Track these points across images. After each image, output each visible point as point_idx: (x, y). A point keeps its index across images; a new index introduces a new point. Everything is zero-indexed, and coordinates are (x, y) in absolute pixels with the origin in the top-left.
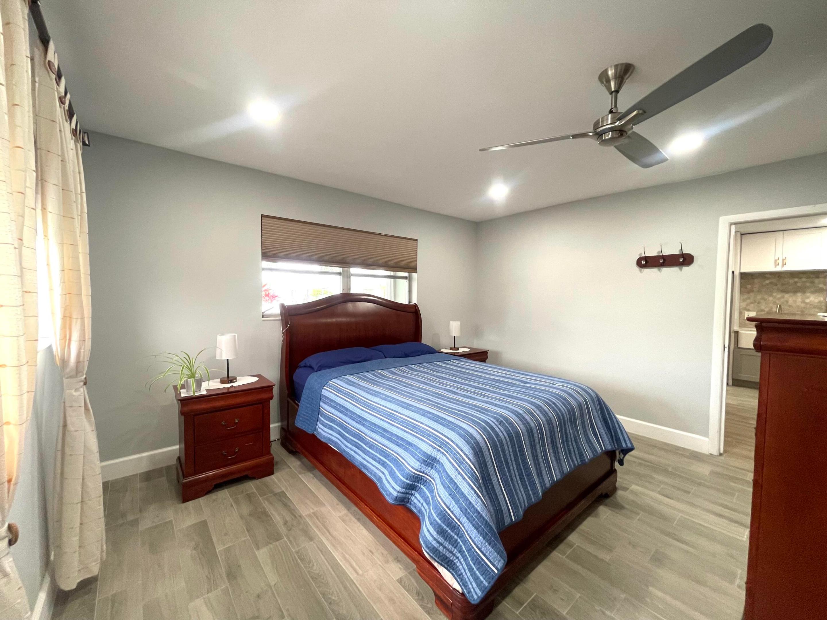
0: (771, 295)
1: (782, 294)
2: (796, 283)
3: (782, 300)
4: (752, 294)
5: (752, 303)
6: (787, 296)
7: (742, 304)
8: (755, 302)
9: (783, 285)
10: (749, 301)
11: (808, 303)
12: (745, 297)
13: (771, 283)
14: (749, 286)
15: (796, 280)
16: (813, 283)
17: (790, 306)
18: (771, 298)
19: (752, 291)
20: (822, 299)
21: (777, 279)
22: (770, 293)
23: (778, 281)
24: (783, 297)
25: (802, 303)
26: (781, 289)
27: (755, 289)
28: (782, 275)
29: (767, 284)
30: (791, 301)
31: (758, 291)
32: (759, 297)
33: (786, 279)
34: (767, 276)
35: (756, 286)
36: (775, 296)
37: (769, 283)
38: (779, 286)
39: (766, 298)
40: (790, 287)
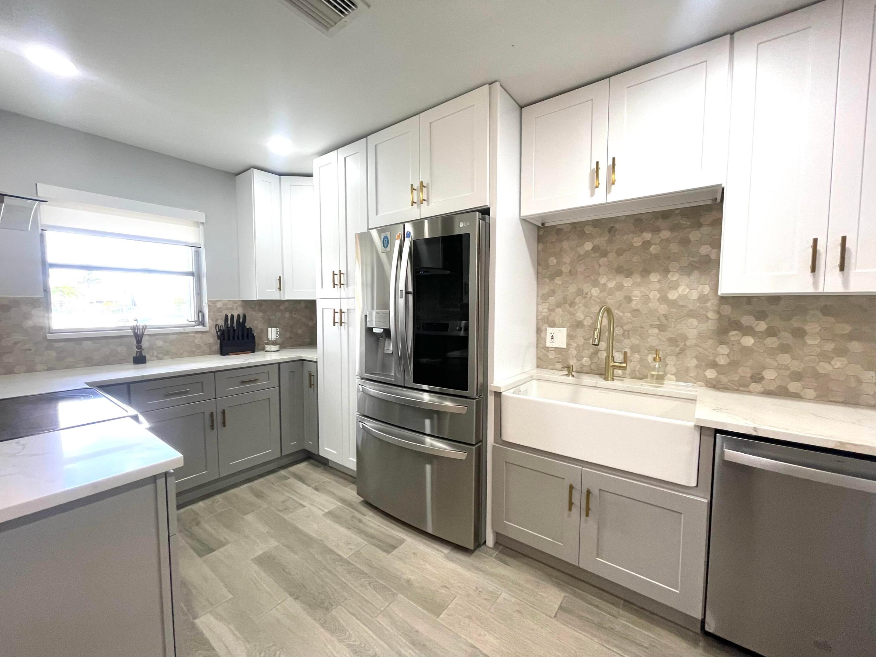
0: (596, 284)
1: (620, 278)
2: (647, 244)
3: (619, 296)
4: (558, 281)
5: (559, 305)
6: (627, 283)
7: (540, 308)
8: (565, 303)
9: (619, 253)
10: (552, 300)
11: (672, 304)
12: (546, 289)
13: (595, 249)
14: (553, 261)
15: (647, 236)
16: (685, 242)
17: (636, 312)
18: (595, 291)
19: (559, 273)
20: (707, 289)
21: (606, 238)
22: (592, 277)
23: (610, 241)
24: (620, 287)
25: (661, 304)
26: (616, 266)
27: (565, 269)
28: (618, 226)
29: (587, 252)
30: (637, 297)
31: (570, 273)
32: (573, 289)
33: (625, 237)
34: (587, 232)
35: (567, 259)
36: (605, 285)
37: (592, 249)
38: (612, 256)
39: (586, 290)
40: (635, 259)
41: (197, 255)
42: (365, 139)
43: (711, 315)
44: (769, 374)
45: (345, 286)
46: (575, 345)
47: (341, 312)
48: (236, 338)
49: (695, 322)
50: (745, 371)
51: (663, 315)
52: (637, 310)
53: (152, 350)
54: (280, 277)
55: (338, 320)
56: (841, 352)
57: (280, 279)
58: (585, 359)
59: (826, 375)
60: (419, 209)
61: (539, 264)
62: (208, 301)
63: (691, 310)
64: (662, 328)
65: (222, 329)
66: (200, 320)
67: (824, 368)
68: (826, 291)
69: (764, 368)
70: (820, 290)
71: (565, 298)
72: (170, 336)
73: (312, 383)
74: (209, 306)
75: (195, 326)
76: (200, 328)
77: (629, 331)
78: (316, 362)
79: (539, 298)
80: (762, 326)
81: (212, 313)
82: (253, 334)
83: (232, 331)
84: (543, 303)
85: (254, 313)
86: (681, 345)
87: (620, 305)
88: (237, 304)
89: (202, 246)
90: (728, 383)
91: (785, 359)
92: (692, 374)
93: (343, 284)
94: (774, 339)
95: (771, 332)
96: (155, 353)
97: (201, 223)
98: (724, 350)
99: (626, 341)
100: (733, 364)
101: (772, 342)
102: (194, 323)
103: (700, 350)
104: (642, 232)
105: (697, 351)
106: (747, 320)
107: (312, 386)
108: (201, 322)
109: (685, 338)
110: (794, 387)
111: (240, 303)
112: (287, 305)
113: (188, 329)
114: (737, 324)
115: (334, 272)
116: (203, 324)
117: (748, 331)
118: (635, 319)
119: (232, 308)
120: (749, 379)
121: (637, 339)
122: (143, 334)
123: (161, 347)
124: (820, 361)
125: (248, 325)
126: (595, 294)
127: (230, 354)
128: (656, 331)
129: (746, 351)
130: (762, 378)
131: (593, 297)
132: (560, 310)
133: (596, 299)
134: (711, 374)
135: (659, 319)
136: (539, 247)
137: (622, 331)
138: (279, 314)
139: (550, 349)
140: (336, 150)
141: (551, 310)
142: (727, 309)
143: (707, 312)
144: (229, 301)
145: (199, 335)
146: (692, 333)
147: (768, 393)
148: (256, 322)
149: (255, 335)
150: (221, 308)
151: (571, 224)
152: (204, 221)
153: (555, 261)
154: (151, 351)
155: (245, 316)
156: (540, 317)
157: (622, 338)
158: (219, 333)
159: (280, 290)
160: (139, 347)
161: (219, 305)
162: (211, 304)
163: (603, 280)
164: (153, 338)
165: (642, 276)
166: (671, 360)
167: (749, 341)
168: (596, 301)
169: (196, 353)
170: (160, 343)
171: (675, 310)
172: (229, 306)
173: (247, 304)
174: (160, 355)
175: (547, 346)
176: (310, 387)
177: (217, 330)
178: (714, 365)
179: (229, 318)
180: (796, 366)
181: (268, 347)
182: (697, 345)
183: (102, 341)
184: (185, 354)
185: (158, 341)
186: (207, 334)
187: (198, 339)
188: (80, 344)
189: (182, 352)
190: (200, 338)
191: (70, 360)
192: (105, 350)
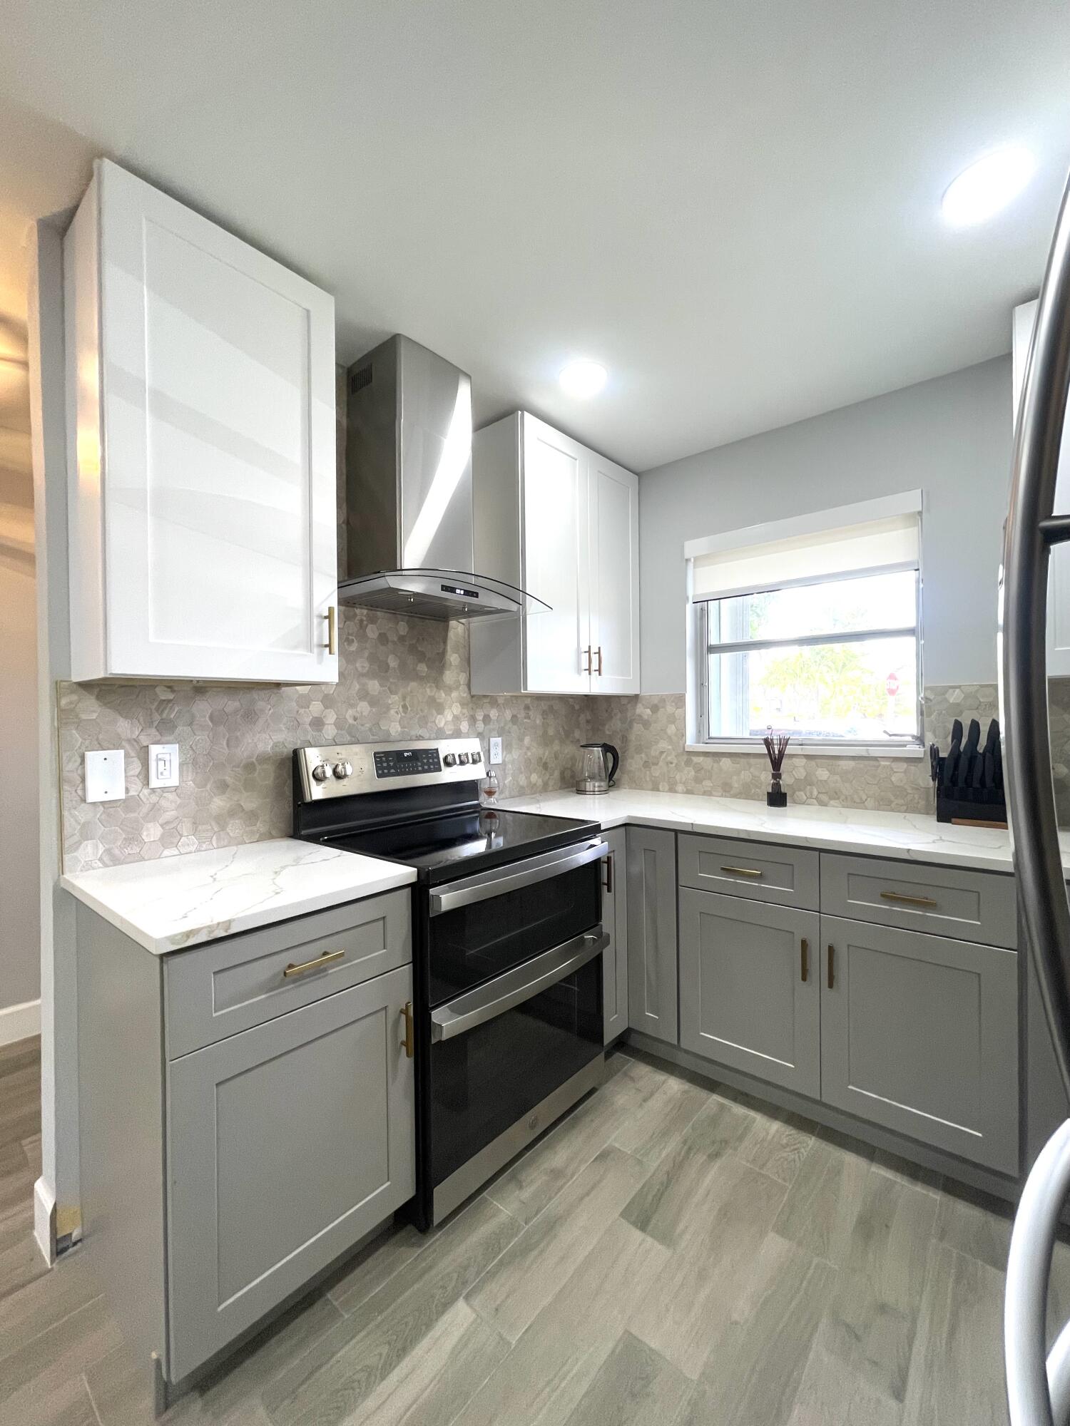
48: (975, 784)
53: (810, 785)
65: (940, 756)
72: (842, 763)
74: (926, 700)
75: (905, 746)
76: (914, 751)
81: (934, 716)
83: (963, 763)
96: (815, 793)
97: (914, 514)
113: (875, 752)
122: (787, 753)
123: (825, 781)
127: (953, 820)
144: (982, 686)
145: (907, 767)
150: (958, 704)
152: (919, 509)
154: (809, 787)
160: (777, 776)
161: (955, 696)
164: (813, 763)
169: (893, 805)
170: (823, 774)
172: (982, 700)
174: (824, 798)
177: (932, 758)
183: (742, 760)
184: (870, 802)
185: (820, 769)
186: (920, 765)
187: (899, 775)
188: (718, 762)
189: (864, 797)
190: (905, 772)
191: (707, 783)
192: (745, 776)
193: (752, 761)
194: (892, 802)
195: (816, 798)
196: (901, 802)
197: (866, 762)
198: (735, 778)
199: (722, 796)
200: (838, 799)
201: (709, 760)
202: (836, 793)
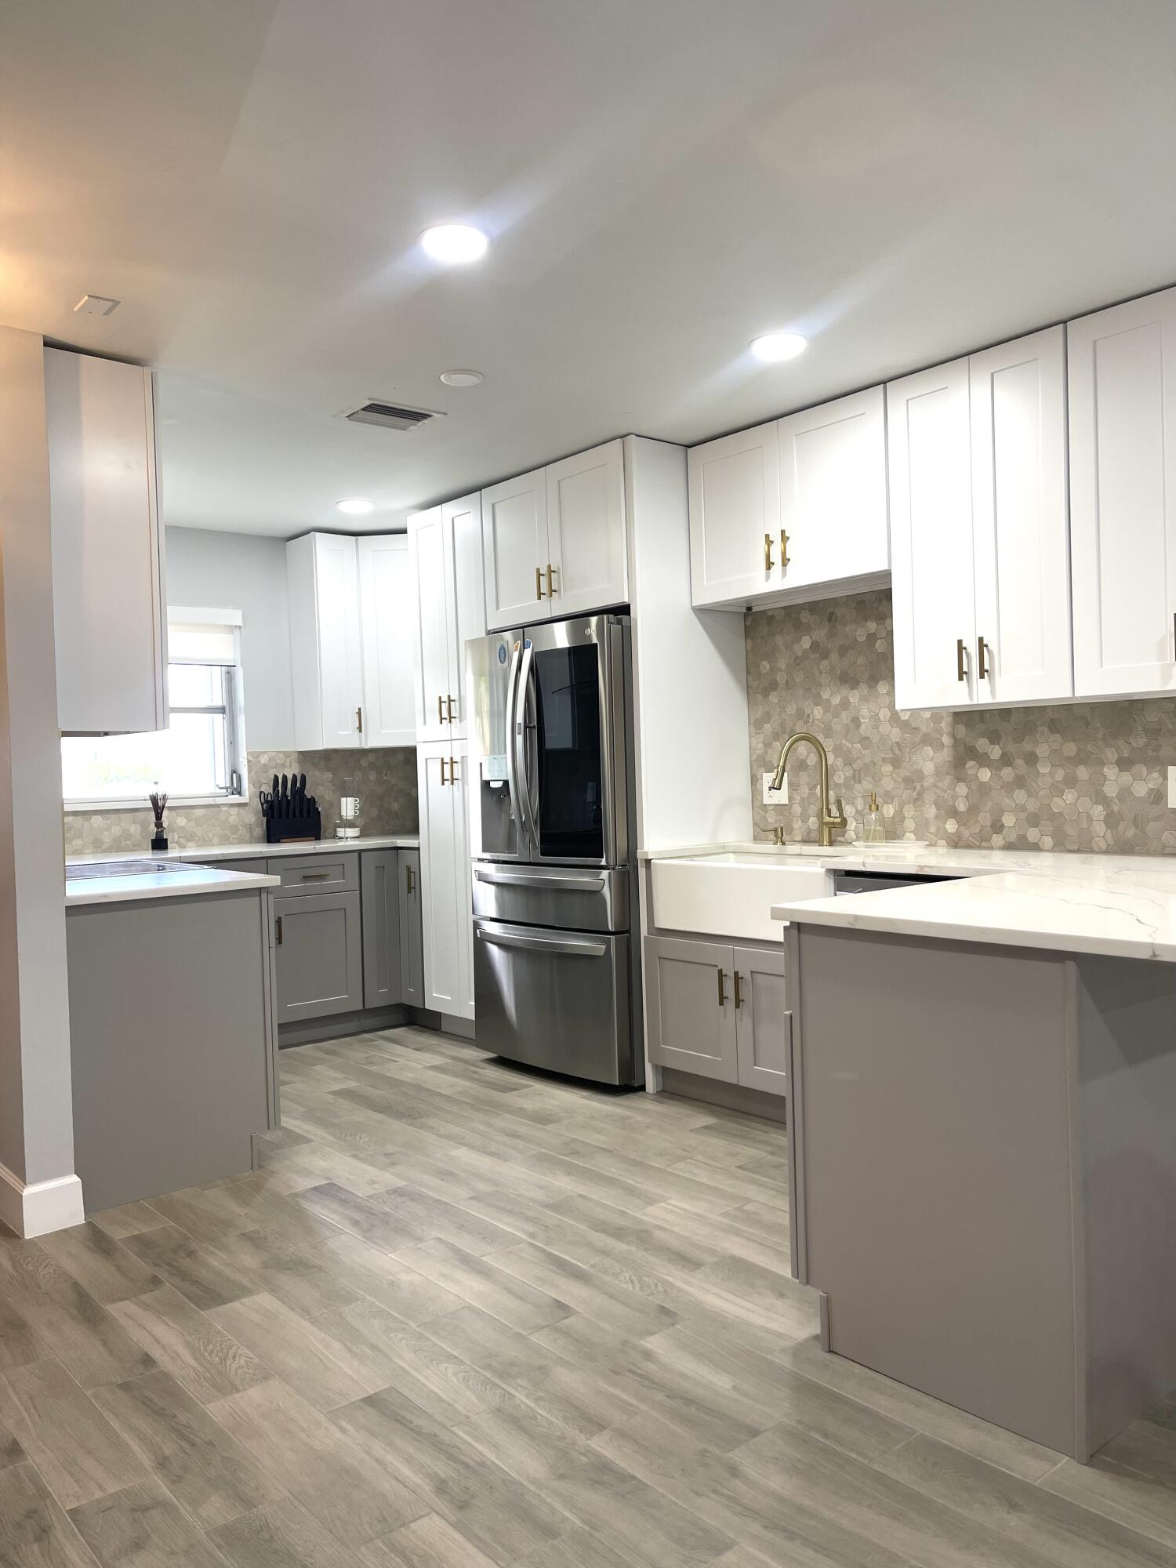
0: (818, 700)
1: (845, 690)
2: (871, 639)
3: (845, 717)
4: (773, 698)
5: (776, 736)
6: (854, 697)
7: (754, 742)
8: (784, 732)
9: (843, 651)
10: (768, 728)
13: (815, 646)
14: (765, 665)
15: (872, 626)
17: (865, 741)
18: (818, 712)
19: (774, 686)
21: (826, 630)
22: (814, 691)
23: (831, 635)
24: (845, 704)
25: (892, 727)
26: (839, 672)
27: (781, 678)
28: (840, 612)
29: (805, 652)
30: (865, 718)
31: (787, 686)
32: (791, 710)
33: (847, 629)
34: (803, 621)
35: (782, 664)
36: (828, 701)
37: (811, 647)
38: (834, 656)
39: (807, 711)
40: (861, 660)
41: (230, 677)
42: (479, 492)
43: (946, 740)
44: (1009, 820)
45: (457, 720)
46: (799, 797)
47: (452, 762)
48: (291, 816)
49: (929, 751)
50: (984, 818)
51: (896, 743)
52: (867, 738)
53: (174, 831)
54: (360, 709)
55: (447, 776)
56: (1071, 782)
57: (359, 713)
58: (811, 819)
59: (1061, 814)
60: (549, 604)
61: (748, 672)
62: (248, 753)
63: (925, 735)
64: (896, 762)
65: (269, 799)
66: (235, 786)
67: (1057, 805)
68: (980, 702)
69: (1002, 812)
70: (975, 702)
71: (783, 725)
72: (196, 811)
73: (412, 885)
74: (249, 761)
75: (228, 795)
76: (235, 799)
77: (859, 771)
78: (418, 849)
79: (752, 726)
80: (996, 752)
81: (253, 773)
82: (317, 809)
83: (284, 802)
84: (756, 734)
85: (317, 772)
86: (918, 786)
87: (848, 732)
88: (292, 757)
89: (238, 665)
90: (970, 838)
91: (1020, 796)
92: (933, 829)
93: (454, 718)
94: (1010, 768)
95: (1006, 760)
96: (176, 837)
97: (236, 626)
98: (962, 789)
99: (858, 786)
100: (973, 810)
101: (1007, 773)
102: (225, 790)
103: (938, 791)
104: (866, 621)
105: (936, 794)
106: (982, 744)
107: (413, 890)
108: (236, 789)
109: (920, 775)
110: (1032, 834)
111: (296, 755)
112: (371, 757)
113: (219, 800)
114: (972, 751)
115: (440, 698)
116: (239, 793)
117: (983, 760)
118: (866, 751)
119: (283, 765)
120: (989, 829)
121: (869, 782)
122: (163, 806)
124: (1054, 796)
125: (308, 793)
126: (818, 717)
127: (282, 840)
128: (888, 768)
129: (984, 789)
130: (1002, 826)
131: (816, 721)
132: (778, 743)
133: (820, 724)
134: (951, 826)
135: (892, 749)
136: (748, 645)
137: (851, 771)
138: (359, 775)
139: (769, 808)
140: (440, 506)
141: (767, 745)
142: (962, 730)
143: (942, 736)
144: (278, 752)
145: (235, 810)
146: (929, 768)
147: (1009, 847)
148: (321, 787)
149: (320, 810)
151: (784, 608)
152: (240, 623)
153: (768, 667)
155: (303, 778)
156: (754, 758)
157: (852, 782)
158: (265, 806)
159: (361, 731)
160: (159, 824)
161: (264, 760)
162: (251, 759)
163: (825, 695)
165: (870, 687)
166: (909, 811)
167: (985, 775)
168: (819, 727)
169: (231, 840)
170: (184, 821)
171: (908, 735)
172: (278, 762)
173: (306, 757)
174: (183, 841)
175: (765, 803)
176: (409, 892)
177: (263, 801)
178: (954, 813)
179: (280, 781)
180: (1032, 805)
181: (341, 832)
182: (935, 786)
183: (113, 816)
184: (215, 840)
185: (179, 818)
186: (247, 808)
187: (234, 816)
188: (89, 820)
189: (211, 837)
190: (237, 814)
191: (78, 842)
192: (116, 830)
193: (123, 816)
194: (230, 837)
195: (177, 842)
196: (235, 836)
197: (213, 809)
198: (105, 833)
199: (93, 852)
200: (193, 840)
201: (80, 819)
202: (192, 836)
